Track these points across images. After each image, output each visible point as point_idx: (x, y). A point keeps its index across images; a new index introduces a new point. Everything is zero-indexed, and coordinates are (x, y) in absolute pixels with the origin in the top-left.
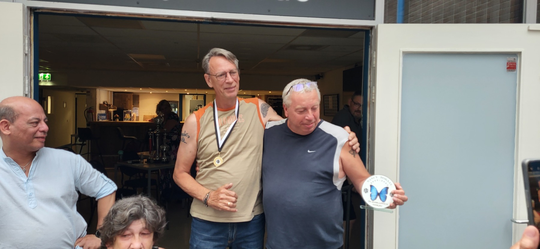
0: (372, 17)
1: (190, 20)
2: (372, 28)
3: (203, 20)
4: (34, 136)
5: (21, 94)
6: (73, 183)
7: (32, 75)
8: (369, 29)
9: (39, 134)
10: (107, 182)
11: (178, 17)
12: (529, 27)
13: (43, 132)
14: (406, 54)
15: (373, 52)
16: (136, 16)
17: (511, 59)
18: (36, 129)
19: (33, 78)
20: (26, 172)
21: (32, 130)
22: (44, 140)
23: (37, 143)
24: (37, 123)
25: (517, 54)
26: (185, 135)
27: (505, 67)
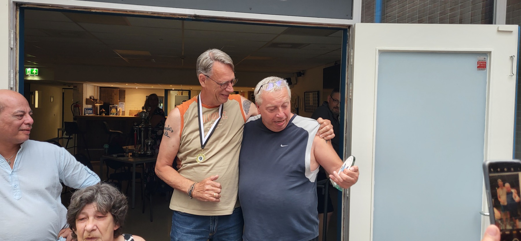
0: (350, 16)
1: (173, 16)
2: (349, 26)
3: (186, 17)
4: (19, 128)
5: (6, 87)
6: (57, 175)
7: (18, 69)
8: (347, 28)
9: (24, 127)
10: (91, 174)
11: (162, 13)
12: (498, 28)
13: (28, 124)
14: (382, 53)
15: (351, 51)
16: (121, 12)
17: (482, 58)
18: (21, 121)
19: (18, 72)
20: (11, 164)
21: (17, 122)
22: (29, 133)
23: (22, 136)
24: (22, 116)
25: (487, 54)
26: (169, 129)
27: (476, 65)
